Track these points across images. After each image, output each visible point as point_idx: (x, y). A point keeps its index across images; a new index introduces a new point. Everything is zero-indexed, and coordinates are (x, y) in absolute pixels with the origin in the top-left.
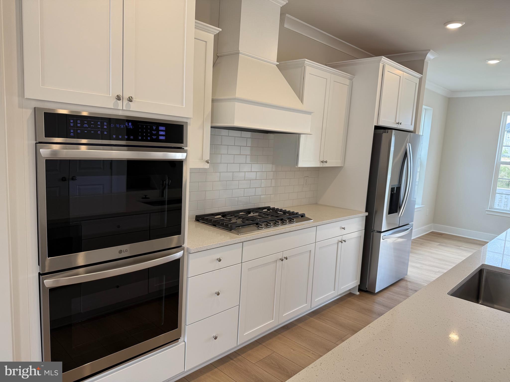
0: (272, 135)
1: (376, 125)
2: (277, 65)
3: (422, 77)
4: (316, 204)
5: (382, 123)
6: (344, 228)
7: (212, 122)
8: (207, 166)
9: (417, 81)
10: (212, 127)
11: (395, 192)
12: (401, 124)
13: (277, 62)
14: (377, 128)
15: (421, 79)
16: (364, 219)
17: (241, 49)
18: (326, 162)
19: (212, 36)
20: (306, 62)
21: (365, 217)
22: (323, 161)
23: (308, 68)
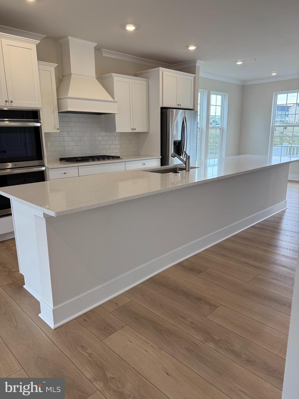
0: (102, 116)
1: (162, 107)
2: (96, 78)
3: (195, 76)
4: (139, 155)
5: (165, 106)
6: (144, 164)
7: (58, 110)
8: (58, 131)
9: (192, 78)
10: (58, 112)
11: (178, 144)
12: (180, 105)
13: (96, 76)
14: (162, 108)
15: (195, 78)
16: (160, 160)
17: (72, 71)
18: (135, 129)
19: (54, 68)
20: (113, 75)
21: (160, 159)
22: (133, 129)
23: (114, 77)
